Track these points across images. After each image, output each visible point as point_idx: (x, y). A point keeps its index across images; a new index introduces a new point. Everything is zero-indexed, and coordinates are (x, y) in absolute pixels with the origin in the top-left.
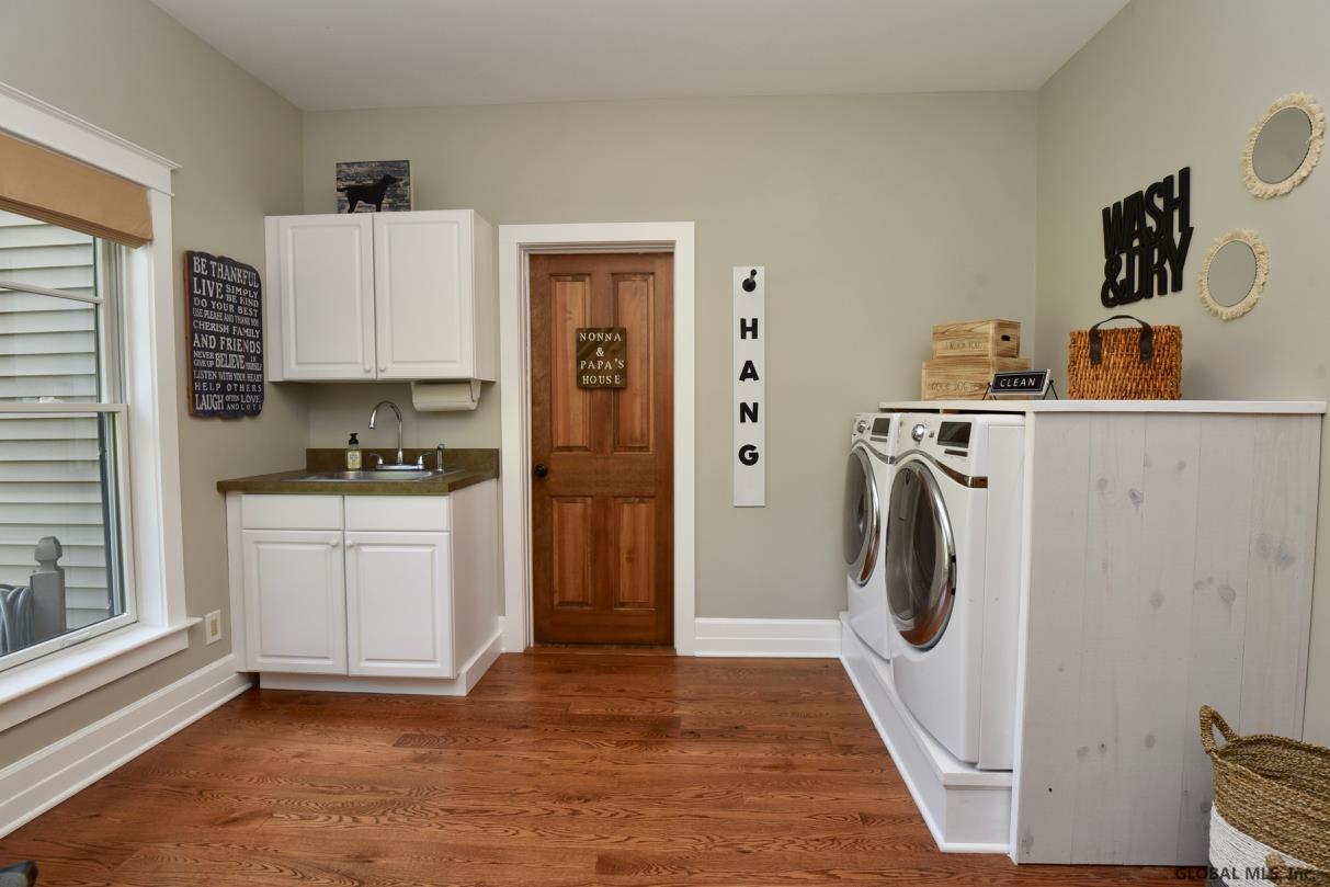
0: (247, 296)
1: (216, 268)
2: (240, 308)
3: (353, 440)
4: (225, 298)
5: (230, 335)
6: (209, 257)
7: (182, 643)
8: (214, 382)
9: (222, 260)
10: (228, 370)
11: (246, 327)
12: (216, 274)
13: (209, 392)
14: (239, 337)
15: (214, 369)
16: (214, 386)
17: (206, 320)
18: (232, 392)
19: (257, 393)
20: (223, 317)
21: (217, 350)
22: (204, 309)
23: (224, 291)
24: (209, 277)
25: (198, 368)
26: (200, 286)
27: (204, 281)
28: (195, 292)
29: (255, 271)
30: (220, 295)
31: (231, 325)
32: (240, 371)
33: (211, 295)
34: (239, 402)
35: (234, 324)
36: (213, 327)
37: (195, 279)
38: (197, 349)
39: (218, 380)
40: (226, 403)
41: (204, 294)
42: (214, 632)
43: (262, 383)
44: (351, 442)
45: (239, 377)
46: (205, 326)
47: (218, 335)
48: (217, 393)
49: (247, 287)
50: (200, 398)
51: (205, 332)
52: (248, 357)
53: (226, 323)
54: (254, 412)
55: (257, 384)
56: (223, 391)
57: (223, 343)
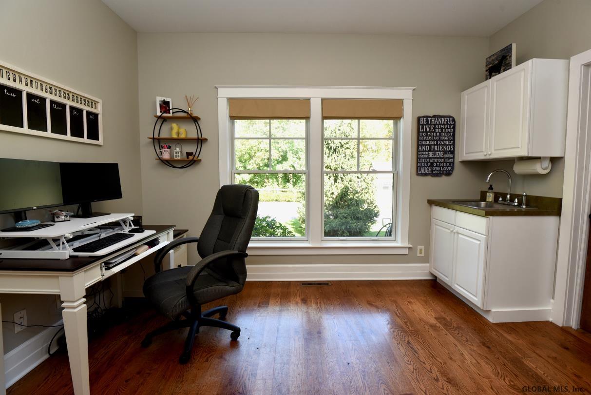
0: (447, 128)
1: (431, 120)
2: (443, 134)
3: (491, 188)
4: (435, 131)
5: (437, 144)
6: (427, 117)
7: (406, 252)
8: (427, 163)
9: (434, 116)
10: (435, 158)
11: (445, 140)
12: (431, 122)
13: (425, 167)
14: (442, 145)
15: (428, 158)
16: (427, 164)
17: (425, 140)
18: (437, 166)
19: (450, 166)
20: (433, 138)
21: (430, 150)
22: (424, 136)
23: (434, 128)
24: (428, 124)
25: (420, 158)
26: (423, 128)
27: (425, 126)
28: (421, 131)
29: (452, 117)
30: (432, 130)
31: (437, 141)
32: (441, 158)
33: (428, 131)
34: (440, 170)
35: (439, 140)
36: (428, 142)
37: (421, 126)
38: (420, 151)
39: (429, 162)
40: (432, 171)
41: (425, 131)
42: (421, 253)
43: (453, 163)
44: (489, 189)
45: (439, 160)
46: (425, 142)
47: (430, 146)
48: (428, 167)
49: (447, 124)
50: (420, 169)
51: (424, 145)
52: (445, 152)
53: (435, 140)
54: (448, 174)
55: (450, 163)
56: (432, 166)
57: (432, 148)
